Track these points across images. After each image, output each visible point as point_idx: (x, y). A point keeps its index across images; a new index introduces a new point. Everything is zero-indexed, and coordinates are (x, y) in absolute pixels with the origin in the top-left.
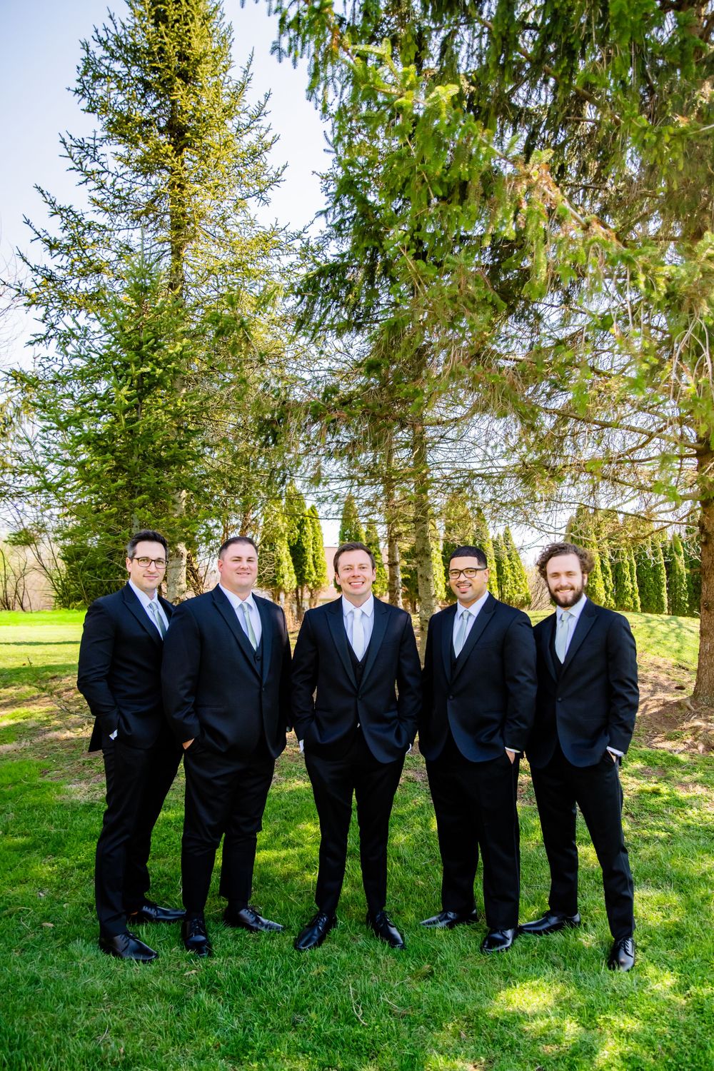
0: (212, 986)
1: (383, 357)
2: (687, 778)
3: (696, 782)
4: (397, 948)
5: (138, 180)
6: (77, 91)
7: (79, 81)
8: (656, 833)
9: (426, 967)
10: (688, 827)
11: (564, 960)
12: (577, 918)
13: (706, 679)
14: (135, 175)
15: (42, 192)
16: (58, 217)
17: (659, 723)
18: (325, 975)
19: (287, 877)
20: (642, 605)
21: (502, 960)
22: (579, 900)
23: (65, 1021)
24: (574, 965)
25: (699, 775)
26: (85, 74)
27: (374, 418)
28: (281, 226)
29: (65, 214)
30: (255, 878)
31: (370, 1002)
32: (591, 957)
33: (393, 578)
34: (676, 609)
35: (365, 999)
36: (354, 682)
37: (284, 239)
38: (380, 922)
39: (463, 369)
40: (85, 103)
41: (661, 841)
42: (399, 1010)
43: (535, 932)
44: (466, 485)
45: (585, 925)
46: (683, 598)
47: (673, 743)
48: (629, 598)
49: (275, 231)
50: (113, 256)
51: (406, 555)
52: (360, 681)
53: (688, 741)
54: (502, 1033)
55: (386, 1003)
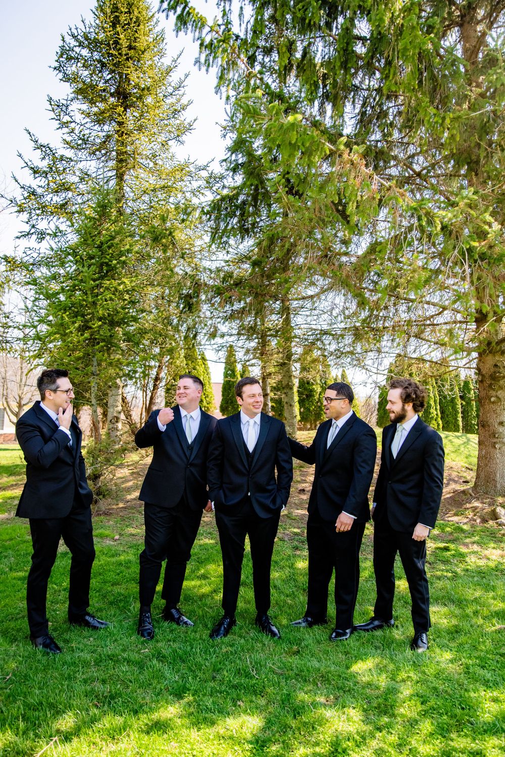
0: (160, 657)
1: (263, 257)
2: (468, 540)
3: (474, 543)
4: (276, 638)
5: (95, 128)
6: (55, 68)
7: (57, 61)
8: (445, 574)
9: (295, 648)
10: (467, 570)
11: (383, 645)
12: (392, 622)
13: (482, 475)
14: (93, 124)
15: (29, 133)
16: (39, 151)
17: (450, 504)
18: (231, 652)
19: (203, 597)
20: (443, 427)
21: (343, 645)
22: (393, 613)
23: (69, 675)
24: (389, 647)
25: (476, 538)
26: (61, 56)
27: (257, 295)
28: (192, 161)
29: (44, 149)
30: (182, 598)
31: (261, 666)
32: (400, 644)
33: (265, 405)
34: (468, 429)
35: (258, 666)
36: (247, 467)
37: (194, 170)
38: (265, 622)
39: (316, 266)
40: (61, 75)
41: (448, 579)
42: (280, 671)
43: (364, 630)
44: (318, 340)
45: (397, 626)
46: (473, 422)
47: (460, 518)
48: (434, 422)
49: (187, 164)
50: (77, 179)
51: (274, 389)
52: (251, 465)
53: (470, 517)
54: (343, 683)
55: (270, 667)
